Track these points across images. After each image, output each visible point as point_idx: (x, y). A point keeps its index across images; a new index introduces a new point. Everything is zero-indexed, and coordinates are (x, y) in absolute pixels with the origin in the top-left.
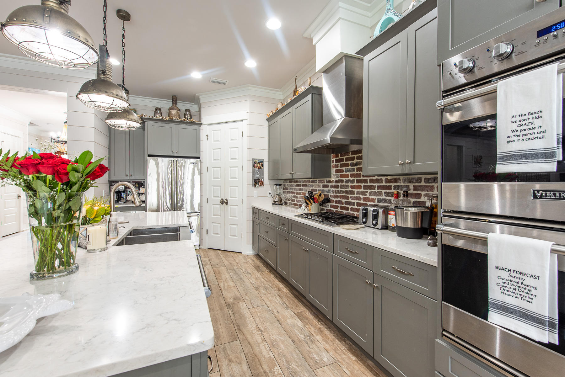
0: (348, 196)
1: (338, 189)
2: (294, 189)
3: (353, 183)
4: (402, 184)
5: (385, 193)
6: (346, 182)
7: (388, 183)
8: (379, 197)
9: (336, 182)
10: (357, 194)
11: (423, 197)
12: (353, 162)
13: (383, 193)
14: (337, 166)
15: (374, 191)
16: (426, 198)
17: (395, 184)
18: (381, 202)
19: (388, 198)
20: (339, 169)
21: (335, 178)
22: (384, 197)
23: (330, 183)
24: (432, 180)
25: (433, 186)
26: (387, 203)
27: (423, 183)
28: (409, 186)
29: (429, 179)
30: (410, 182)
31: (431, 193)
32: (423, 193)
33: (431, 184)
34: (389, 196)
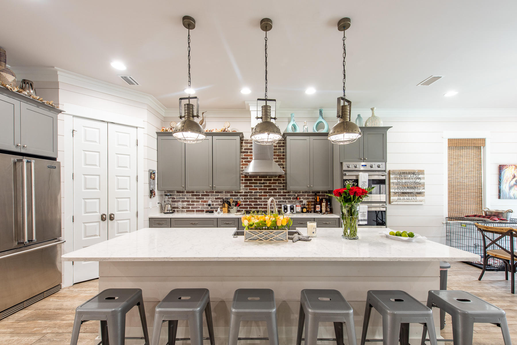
0: (257, 201)
1: (247, 197)
2: (186, 198)
3: (261, 193)
4: (292, 194)
5: (283, 198)
6: (254, 193)
7: (284, 193)
8: (279, 200)
9: (245, 192)
10: (264, 199)
11: (301, 199)
12: (261, 182)
13: (282, 198)
14: (245, 183)
15: (276, 197)
16: (303, 199)
17: (288, 194)
18: (280, 202)
19: (284, 200)
20: (248, 185)
21: (244, 190)
22: (282, 200)
23: (239, 193)
24: (305, 192)
25: (305, 195)
26: (284, 202)
27: (301, 194)
28: (295, 195)
29: (304, 192)
30: (296, 193)
31: (305, 197)
32: (301, 197)
33: (305, 194)
34: (285, 199)
